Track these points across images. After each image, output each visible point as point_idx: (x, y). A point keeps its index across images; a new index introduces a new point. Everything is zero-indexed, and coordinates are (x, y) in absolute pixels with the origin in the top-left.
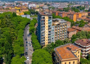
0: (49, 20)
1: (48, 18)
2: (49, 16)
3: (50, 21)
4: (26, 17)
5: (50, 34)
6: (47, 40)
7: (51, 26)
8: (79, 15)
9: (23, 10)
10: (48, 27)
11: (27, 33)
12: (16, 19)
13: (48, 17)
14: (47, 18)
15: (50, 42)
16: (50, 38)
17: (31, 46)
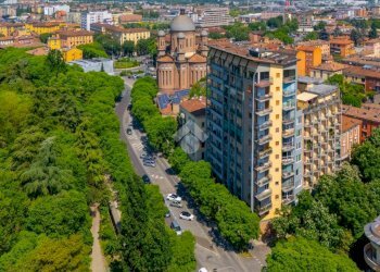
0: (285, 86)
1: (282, 76)
2: (285, 66)
3: (288, 88)
4: (102, 70)
5: (289, 153)
6: (277, 183)
7: (292, 114)
8: (312, 52)
9: (69, 39)
10: (281, 117)
11: (133, 145)
12: (65, 82)
13: (281, 71)
14: (278, 75)
15: (291, 192)
16: (289, 169)
17: (192, 217)
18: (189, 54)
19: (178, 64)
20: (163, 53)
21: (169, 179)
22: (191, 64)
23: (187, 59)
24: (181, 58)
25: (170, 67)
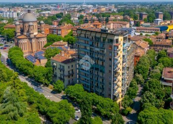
1: (123, 40)
2: (124, 36)
3: (125, 45)
6: (120, 87)
7: (125, 57)
10: (122, 58)
13: (122, 38)
14: (121, 40)
16: (124, 80)
17: (79, 111)
18: (36, 33)
19: (30, 39)
20: (19, 34)
21: (56, 96)
22: (38, 38)
23: (35, 36)
24: (32, 36)
25: (26, 41)
